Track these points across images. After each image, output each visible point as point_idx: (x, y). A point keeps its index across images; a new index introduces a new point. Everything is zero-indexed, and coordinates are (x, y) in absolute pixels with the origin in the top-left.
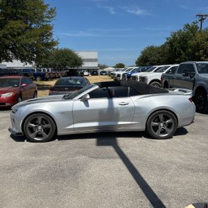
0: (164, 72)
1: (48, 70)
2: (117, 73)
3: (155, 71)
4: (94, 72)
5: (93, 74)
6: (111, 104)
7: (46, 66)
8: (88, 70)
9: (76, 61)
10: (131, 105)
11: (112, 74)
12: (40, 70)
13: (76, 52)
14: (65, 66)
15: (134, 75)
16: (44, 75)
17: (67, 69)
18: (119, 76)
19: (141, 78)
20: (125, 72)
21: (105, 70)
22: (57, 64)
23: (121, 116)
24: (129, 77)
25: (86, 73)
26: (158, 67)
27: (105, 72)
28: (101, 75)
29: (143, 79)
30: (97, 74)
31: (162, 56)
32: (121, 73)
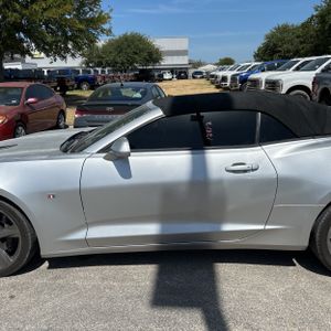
0: (318, 71)
1: (103, 72)
2: (221, 74)
3: (298, 69)
4: (180, 73)
5: (179, 78)
6: (200, 168)
7: (99, 64)
8: (172, 71)
9: (150, 54)
10: (266, 172)
11: (213, 76)
12: (89, 72)
13: (150, 40)
14: (131, 64)
15: (253, 76)
16: (94, 79)
17: (136, 69)
18: (224, 79)
19: (267, 82)
20: (235, 72)
21: (200, 69)
22: (119, 60)
23: (230, 207)
24: (244, 80)
25: (167, 76)
26: (302, 60)
27: (200, 73)
28: (194, 78)
29: (273, 85)
30: (186, 78)
31: (301, 43)
32: (229, 74)
